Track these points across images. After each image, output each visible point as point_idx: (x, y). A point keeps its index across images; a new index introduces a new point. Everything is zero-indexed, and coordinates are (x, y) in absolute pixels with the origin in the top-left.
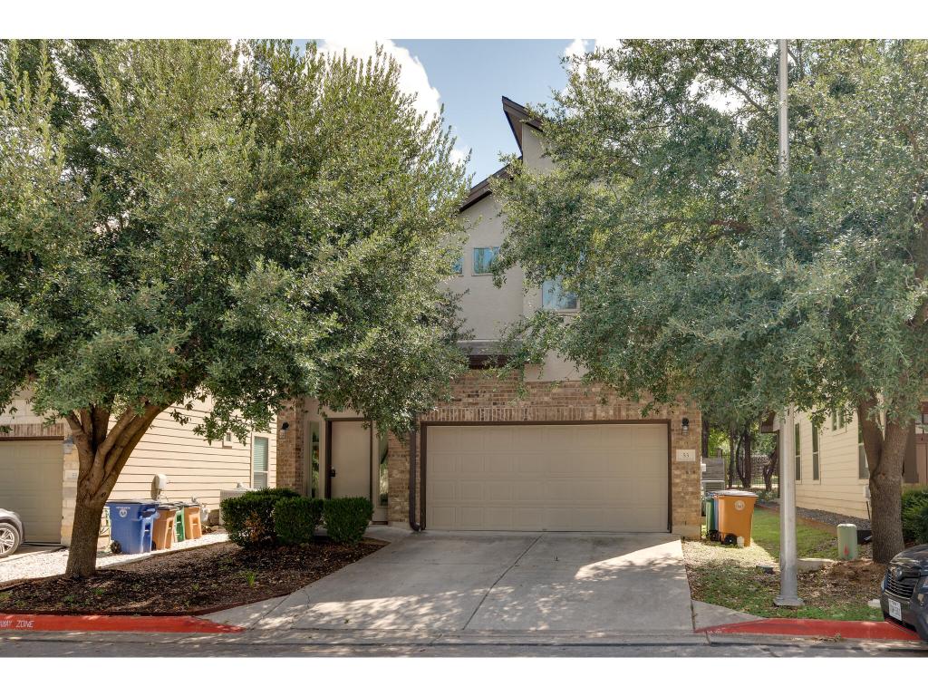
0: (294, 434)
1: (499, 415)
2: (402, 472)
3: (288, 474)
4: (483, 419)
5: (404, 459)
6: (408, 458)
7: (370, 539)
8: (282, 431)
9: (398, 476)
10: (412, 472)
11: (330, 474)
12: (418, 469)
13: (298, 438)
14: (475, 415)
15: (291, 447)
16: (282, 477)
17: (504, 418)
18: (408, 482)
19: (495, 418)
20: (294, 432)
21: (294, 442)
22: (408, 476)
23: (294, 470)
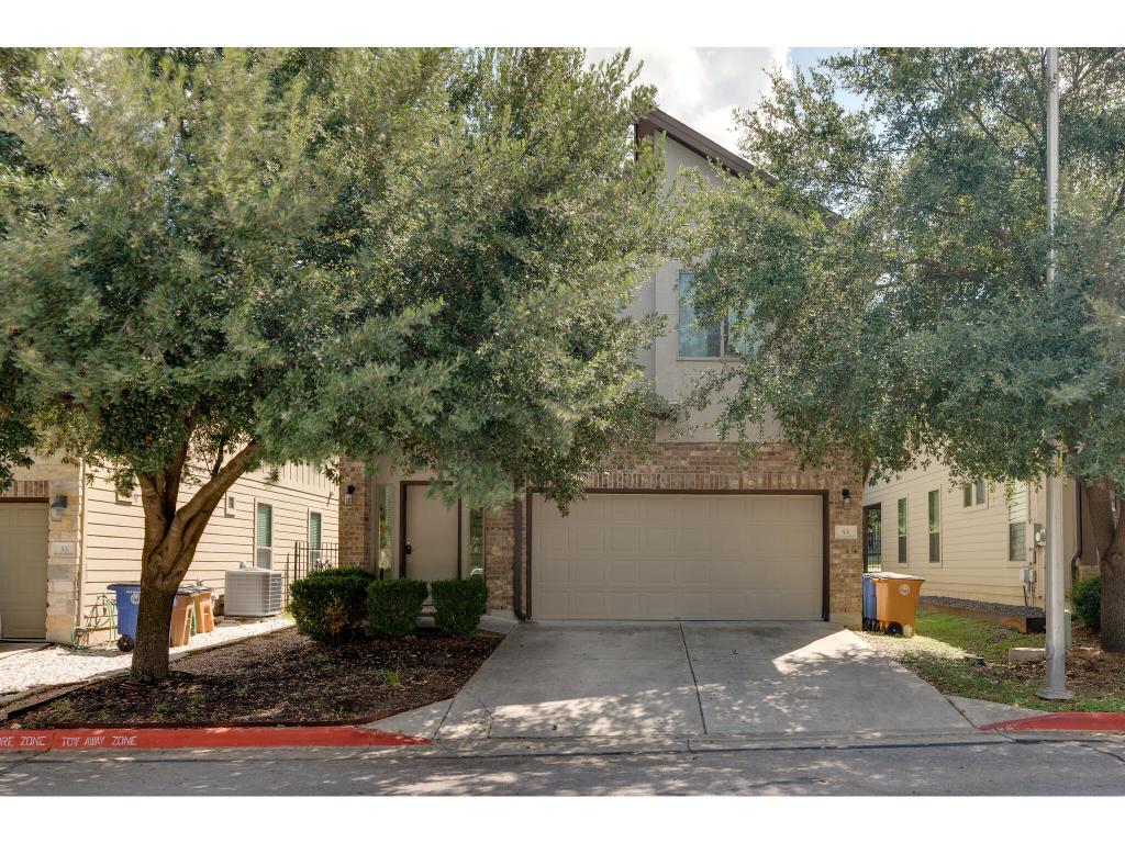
0: (362, 500)
1: (625, 481)
2: (504, 548)
3: (354, 551)
4: (605, 485)
5: (506, 532)
6: (512, 531)
8: (348, 496)
9: (499, 554)
10: (517, 549)
11: (405, 550)
12: (524, 546)
13: (366, 505)
14: (596, 481)
15: (358, 517)
16: (346, 554)
17: (632, 484)
18: (511, 561)
19: (621, 484)
20: (363, 498)
21: (363, 510)
22: (511, 554)
23: (362, 545)
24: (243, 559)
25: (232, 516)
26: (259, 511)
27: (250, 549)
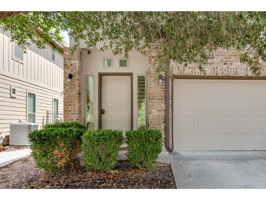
0: (77, 83)
1: (228, 71)
2: (159, 110)
3: (73, 112)
4: (217, 74)
5: (160, 101)
6: (164, 101)
7: (159, 163)
8: (69, 80)
9: (156, 114)
10: (166, 111)
11: (102, 112)
12: (171, 109)
13: (79, 86)
14: (211, 71)
15: (75, 92)
16: (68, 114)
17: (232, 74)
18: (164, 118)
19: (225, 74)
20: (77, 81)
21: (77, 88)
22: (163, 114)
23: (77, 109)
24: (21, 118)
25: (15, 98)
26: (29, 97)
27: (25, 114)
